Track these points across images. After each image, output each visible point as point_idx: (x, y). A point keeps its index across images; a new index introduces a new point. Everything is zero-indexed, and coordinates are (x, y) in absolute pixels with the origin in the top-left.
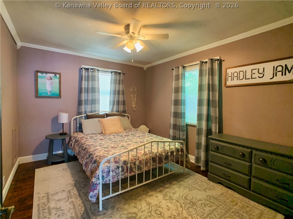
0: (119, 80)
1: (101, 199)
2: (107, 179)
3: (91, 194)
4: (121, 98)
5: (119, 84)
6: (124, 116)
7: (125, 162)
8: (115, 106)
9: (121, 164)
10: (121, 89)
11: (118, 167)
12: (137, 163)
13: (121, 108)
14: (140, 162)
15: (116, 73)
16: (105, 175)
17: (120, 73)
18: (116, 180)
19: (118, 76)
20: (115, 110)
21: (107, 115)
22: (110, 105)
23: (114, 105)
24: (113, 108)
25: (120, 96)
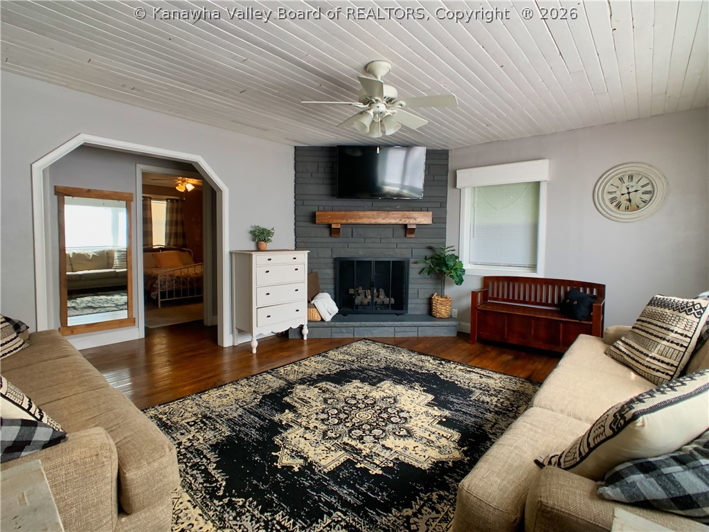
0: (177, 209)
1: (160, 300)
2: (164, 287)
3: (152, 293)
4: (180, 230)
5: (177, 212)
6: (185, 251)
7: (178, 277)
8: (172, 239)
9: (174, 278)
10: (179, 218)
11: (172, 280)
12: (188, 279)
13: (180, 241)
14: (191, 279)
15: (172, 200)
16: (162, 284)
17: (177, 200)
18: (170, 289)
19: (175, 204)
20: (172, 243)
21: (162, 249)
22: (166, 237)
23: (170, 238)
24: (170, 241)
25: (179, 227)
